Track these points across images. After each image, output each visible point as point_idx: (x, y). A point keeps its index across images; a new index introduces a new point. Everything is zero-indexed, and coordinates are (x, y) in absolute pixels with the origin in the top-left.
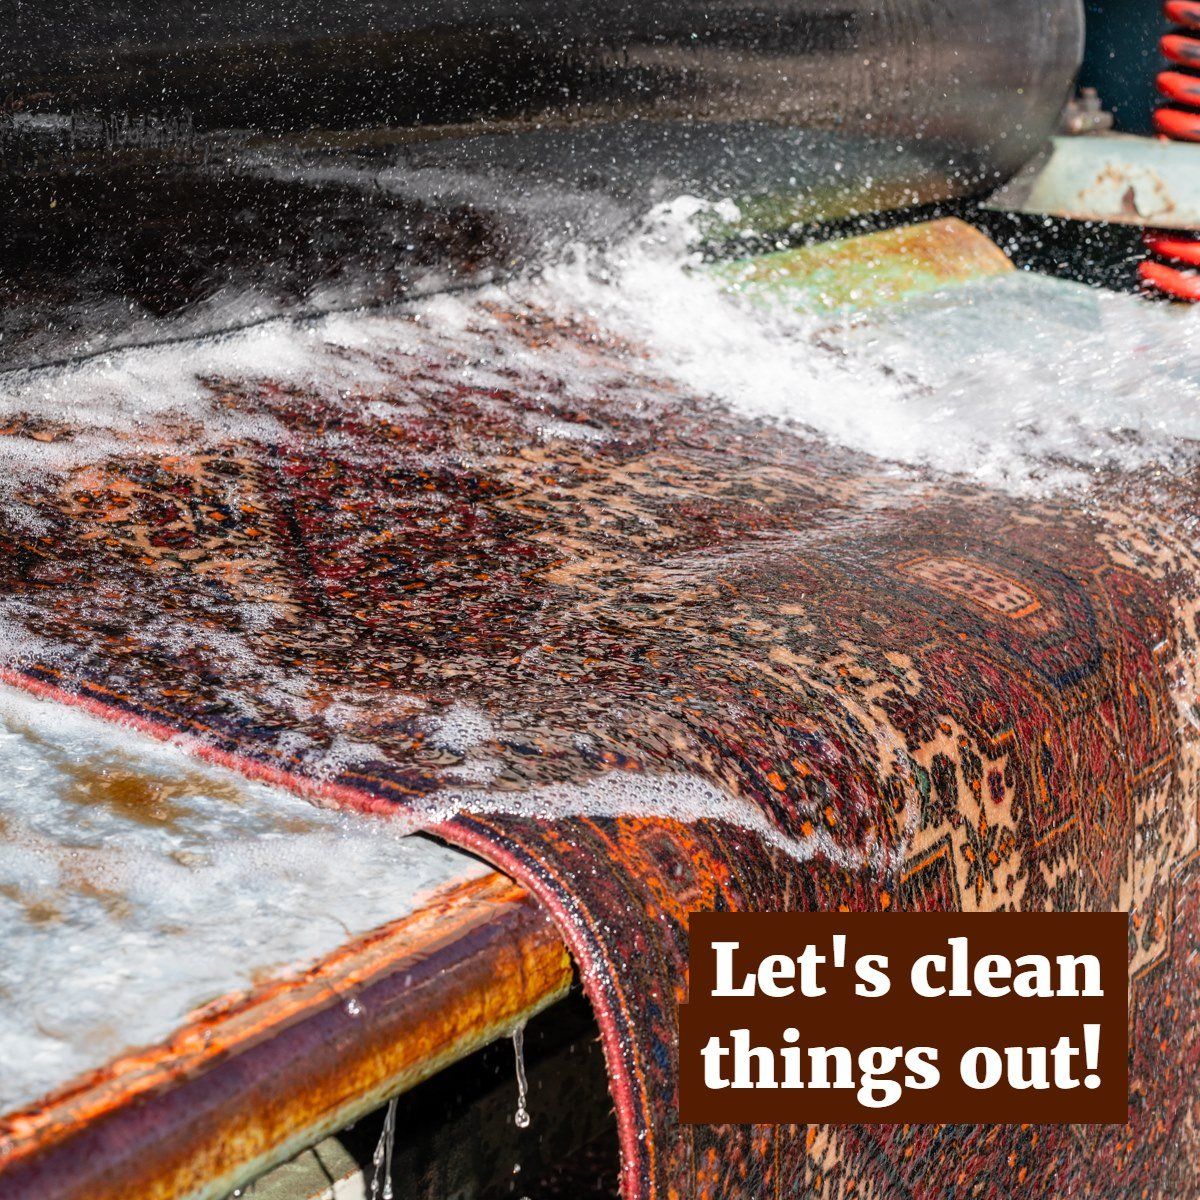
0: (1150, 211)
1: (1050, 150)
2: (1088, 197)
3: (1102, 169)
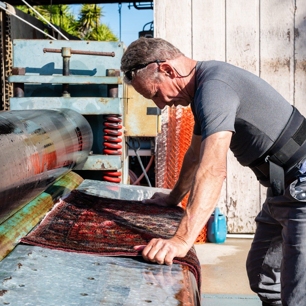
0: (107, 167)
1: (87, 158)
2: (95, 166)
3: (97, 161)
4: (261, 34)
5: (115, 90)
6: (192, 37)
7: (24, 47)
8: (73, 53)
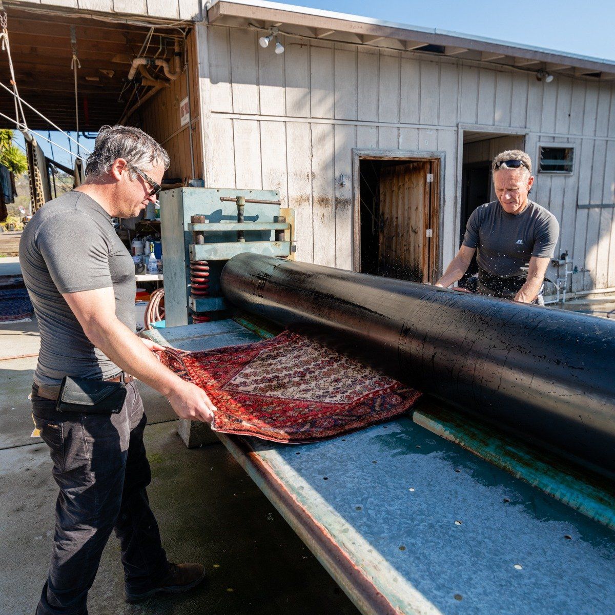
4: (288, 175)
5: (282, 234)
6: (236, 176)
7: (194, 196)
8: (247, 201)
